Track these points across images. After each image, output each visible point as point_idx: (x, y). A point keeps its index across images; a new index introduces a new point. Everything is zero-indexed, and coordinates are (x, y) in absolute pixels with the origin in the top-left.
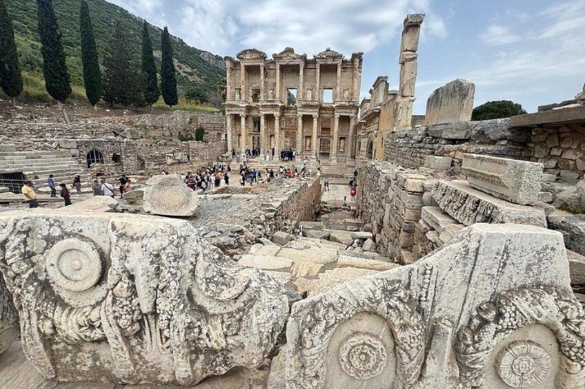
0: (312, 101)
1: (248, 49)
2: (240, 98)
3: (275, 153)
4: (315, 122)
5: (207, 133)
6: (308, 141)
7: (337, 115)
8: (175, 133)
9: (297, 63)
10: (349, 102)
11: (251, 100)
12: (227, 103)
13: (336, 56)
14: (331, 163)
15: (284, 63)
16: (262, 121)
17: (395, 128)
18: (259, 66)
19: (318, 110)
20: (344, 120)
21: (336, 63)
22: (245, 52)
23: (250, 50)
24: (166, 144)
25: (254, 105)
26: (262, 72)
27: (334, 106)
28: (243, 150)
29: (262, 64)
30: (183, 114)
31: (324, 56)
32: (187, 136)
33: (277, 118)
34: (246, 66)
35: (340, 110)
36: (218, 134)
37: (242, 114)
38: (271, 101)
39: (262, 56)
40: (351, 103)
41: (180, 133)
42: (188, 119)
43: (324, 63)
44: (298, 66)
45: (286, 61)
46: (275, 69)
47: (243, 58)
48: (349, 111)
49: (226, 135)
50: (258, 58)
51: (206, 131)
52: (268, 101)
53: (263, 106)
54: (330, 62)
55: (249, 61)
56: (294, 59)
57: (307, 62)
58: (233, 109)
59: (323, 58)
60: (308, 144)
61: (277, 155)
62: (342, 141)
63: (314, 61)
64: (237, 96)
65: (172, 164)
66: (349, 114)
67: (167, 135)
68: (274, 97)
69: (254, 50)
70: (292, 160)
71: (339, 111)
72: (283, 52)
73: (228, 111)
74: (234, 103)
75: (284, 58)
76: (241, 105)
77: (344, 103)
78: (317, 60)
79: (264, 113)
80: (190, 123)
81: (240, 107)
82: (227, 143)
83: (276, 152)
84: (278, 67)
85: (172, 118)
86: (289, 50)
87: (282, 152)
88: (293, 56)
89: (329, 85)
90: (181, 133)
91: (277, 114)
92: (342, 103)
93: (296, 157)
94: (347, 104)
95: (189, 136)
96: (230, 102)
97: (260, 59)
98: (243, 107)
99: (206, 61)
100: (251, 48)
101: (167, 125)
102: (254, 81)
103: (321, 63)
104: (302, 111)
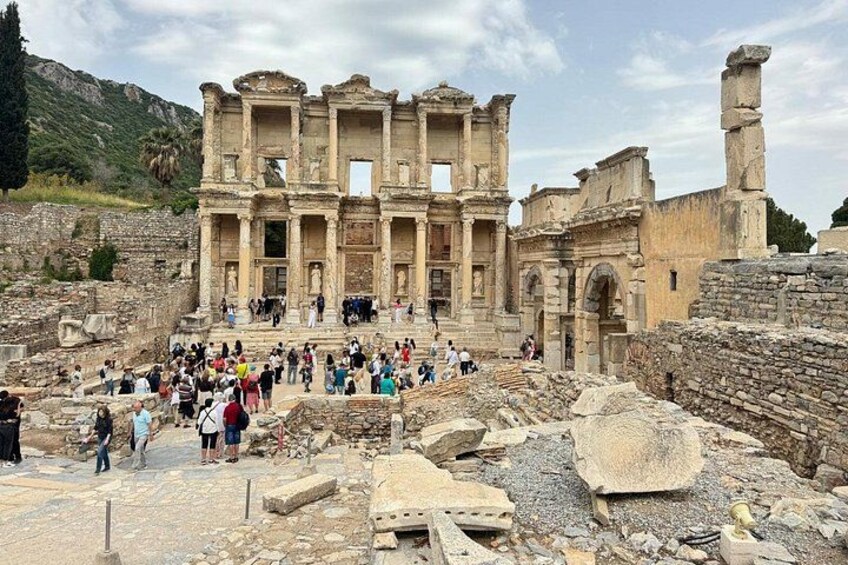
0: (413, 189)
1: (264, 69)
2: (238, 176)
3: (327, 304)
4: (421, 235)
5: (125, 260)
6: (401, 275)
7: (469, 219)
8: (36, 262)
9: (379, 108)
10: (493, 192)
11: (261, 182)
12: (203, 187)
13: (459, 100)
14: (461, 326)
15: (349, 107)
16: (295, 231)
17: (739, 251)
18: (288, 109)
19: (427, 207)
20: (484, 229)
21: (461, 112)
22: (255, 76)
23: (268, 75)
24: (31, 293)
25: (270, 193)
26: (295, 122)
27: (462, 199)
28: (243, 302)
29: (295, 104)
30: (60, 212)
31: (437, 98)
32: (63, 268)
33: (332, 225)
34: (254, 107)
35: (477, 209)
36: (157, 262)
37: (245, 213)
38: (318, 187)
39: (299, 88)
40: (497, 195)
41: (47, 260)
42: (71, 226)
43: (435, 111)
44: (380, 114)
45: (352, 102)
46: (327, 118)
47: (249, 90)
48: (494, 209)
49: (196, 266)
50: (286, 92)
51: (121, 255)
52: (311, 187)
53: (298, 198)
54: (448, 110)
55: (264, 96)
56: (371, 98)
57: (396, 107)
58: (221, 202)
59: (434, 101)
60: (401, 282)
61: (332, 311)
62: (477, 274)
63: (414, 106)
64: (229, 173)
65: (79, 346)
66: (493, 217)
67: (15, 266)
68: (323, 176)
69: (277, 73)
70: (369, 321)
71: (471, 209)
72: (347, 83)
73: (208, 206)
74: (222, 188)
75: (348, 96)
76: (242, 194)
77: (483, 194)
78: (421, 104)
79: (301, 212)
80: (75, 235)
81: (238, 198)
82: (197, 285)
83: (329, 304)
84: (333, 114)
85: (30, 222)
86: (360, 81)
87: (345, 303)
88: (369, 92)
89: (443, 156)
90: (51, 262)
91: (331, 214)
92: (478, 194)
93: (380, 313)
94: (489, 196)
95: (72, 269)
96: (214, 187)
97: (293, 94)
98: (247, 198)
99: (51, 83)
100: (272, 69)
101: (16, 240)
102: (269, 141)
103: (430, 110)
104: (393, 210)
